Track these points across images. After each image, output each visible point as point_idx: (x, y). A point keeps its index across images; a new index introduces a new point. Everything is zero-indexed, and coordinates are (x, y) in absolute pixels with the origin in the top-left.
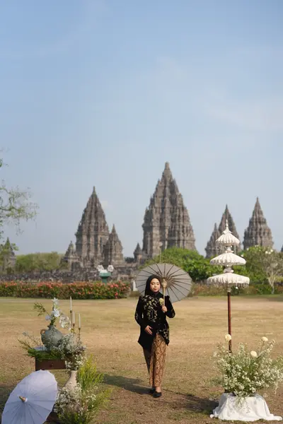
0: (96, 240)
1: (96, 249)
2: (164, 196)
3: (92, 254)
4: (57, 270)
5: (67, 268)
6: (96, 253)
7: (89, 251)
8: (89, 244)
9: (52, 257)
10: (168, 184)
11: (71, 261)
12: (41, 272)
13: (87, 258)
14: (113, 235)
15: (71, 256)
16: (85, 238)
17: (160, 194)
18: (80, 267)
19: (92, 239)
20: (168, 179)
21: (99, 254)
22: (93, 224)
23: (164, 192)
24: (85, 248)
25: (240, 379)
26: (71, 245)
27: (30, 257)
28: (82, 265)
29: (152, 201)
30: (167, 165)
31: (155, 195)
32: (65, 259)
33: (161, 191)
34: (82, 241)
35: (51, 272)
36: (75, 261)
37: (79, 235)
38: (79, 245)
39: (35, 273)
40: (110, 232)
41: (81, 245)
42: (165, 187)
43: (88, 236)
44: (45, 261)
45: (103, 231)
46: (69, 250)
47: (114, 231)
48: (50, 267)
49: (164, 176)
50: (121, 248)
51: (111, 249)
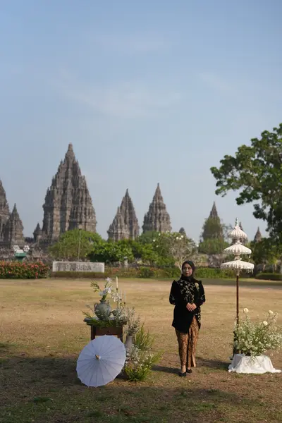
2: (66, 178)
10: (71, 166)
14: (14, 215)
17: (62, 175)
20: (71, 161)
23: (67, 173)
29: (54, 182)
30: (70, 146)
31: (57, 176)
33: (63, 172)
40: (11, 211)
42: (68, 168)
45: (3, 209)
47: (15, 210)
49: (66, 157)
50: (22, 228)
51: (12, 229)
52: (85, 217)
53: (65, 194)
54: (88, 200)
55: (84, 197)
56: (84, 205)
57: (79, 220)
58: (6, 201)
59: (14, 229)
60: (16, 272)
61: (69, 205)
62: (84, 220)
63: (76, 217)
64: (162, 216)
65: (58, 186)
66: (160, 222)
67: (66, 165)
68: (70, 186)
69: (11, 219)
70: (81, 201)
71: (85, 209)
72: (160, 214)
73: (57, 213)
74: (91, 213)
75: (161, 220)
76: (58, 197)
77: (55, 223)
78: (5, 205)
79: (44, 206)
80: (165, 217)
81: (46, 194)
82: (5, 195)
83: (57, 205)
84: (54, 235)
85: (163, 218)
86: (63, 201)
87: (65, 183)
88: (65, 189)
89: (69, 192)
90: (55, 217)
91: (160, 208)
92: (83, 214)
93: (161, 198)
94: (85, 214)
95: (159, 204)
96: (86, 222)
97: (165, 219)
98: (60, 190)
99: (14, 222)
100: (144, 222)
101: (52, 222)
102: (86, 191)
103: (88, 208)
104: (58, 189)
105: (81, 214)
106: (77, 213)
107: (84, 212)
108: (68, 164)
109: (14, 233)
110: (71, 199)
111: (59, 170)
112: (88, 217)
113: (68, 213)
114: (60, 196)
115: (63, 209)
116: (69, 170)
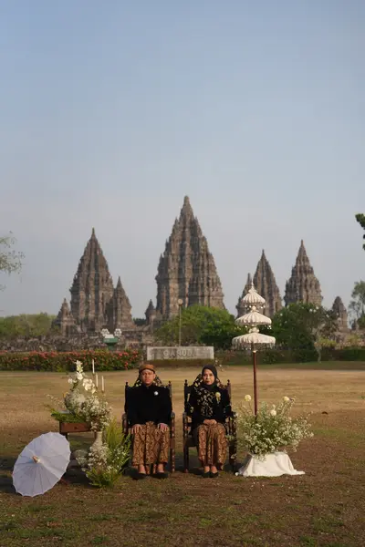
0: (97, 297)
1: (97, 309)
3: (91, 315)
4: (48, 336)
5: (60, 334)
6: (97, 314)
7: (87, 311)
8: (87, 303)
9: (41, 318)
11: (64, 324)
12: (27, 339)
13: (86, 320)
14: (119, 291)
15: (65, 319)
16: (82, 294)
17: (178, 237)
18: (76, 332)
19: (92, 296)
20: (188, 218)
21: (101, 315)
22: (92, 276)
23: (183, 234)
24: (82, 308)
25: (261, 438)
26: (65, 304)
27: (12, 319)
28: (79, 329)
29: (168, 247)
30: (186, 199)
31: (171, 239)
32: (57, 322)
33: (179, 233)
34: (78, 299)
35: (40, 338)
36: (70, 324)
37: (74, 291)
38: (75, 304)
39: (19, 341)
40: (115, 287)
41: (78, 303)
42: (184, 228)
43: (87, 292)
44: (31, 325)
45: (105, 285)
46: (62, 309)
47: (119, 285)
48: (38, 332)
49: (182, 214)
50: (130, 307)
51: (116, 308)
52: (208, 290)
53: (182, 261)
54: (211, 268)
55: (206, 264)
56: (206, 274)
57: (200, 294)
58: (108, 274)
59: (119, 309)
60: (101, 362)
61: (188, 275)
62: (206, 293)
63: (197, 290)
64: (309, 283)
65: (173, 252)
66: (307, 291)
67: (182, 225)
68: (188, 250)
69: (115, 298)
70: (202, 269)
71: (208, 279)
72: (306, 280)
73: (174, 285)
74: (216, 284)
75: (308, 288)
76: (173, 265)
77: (172, 299)
78: (108, 279)
79: (157, 278)
80: (314, 283)
81: (158, 262)
82: (107, 267)
83: (173, 276)
84: (171, 314)
85: (311, 286)
86: (180, 271)
87: (182, 247)
88: (182, 255)
89: (187, 257)
90: (171, 291)
91: (305, 272)
92: (205, 286)
93: (306, 260)
94: (208, 284)
95: (305, 267)
96: (209, 296)
97: (313, 287)
98: (175, 257)
99: (119, 300)
100: (286, 292)
101: (168, 297)
102: (208, 256)
103: (211, 277)
104: (173, 255)
105: (202, 285)
106: (197, 284)
107: (205, 283)
108: (185, 223)
109: (119, 313)
110: (191, 267)
111: (173, 230)
112: (211, 289)
113: (187, 284)
114: (177, 264)
115: (181, 281)
116: (187, 230)
